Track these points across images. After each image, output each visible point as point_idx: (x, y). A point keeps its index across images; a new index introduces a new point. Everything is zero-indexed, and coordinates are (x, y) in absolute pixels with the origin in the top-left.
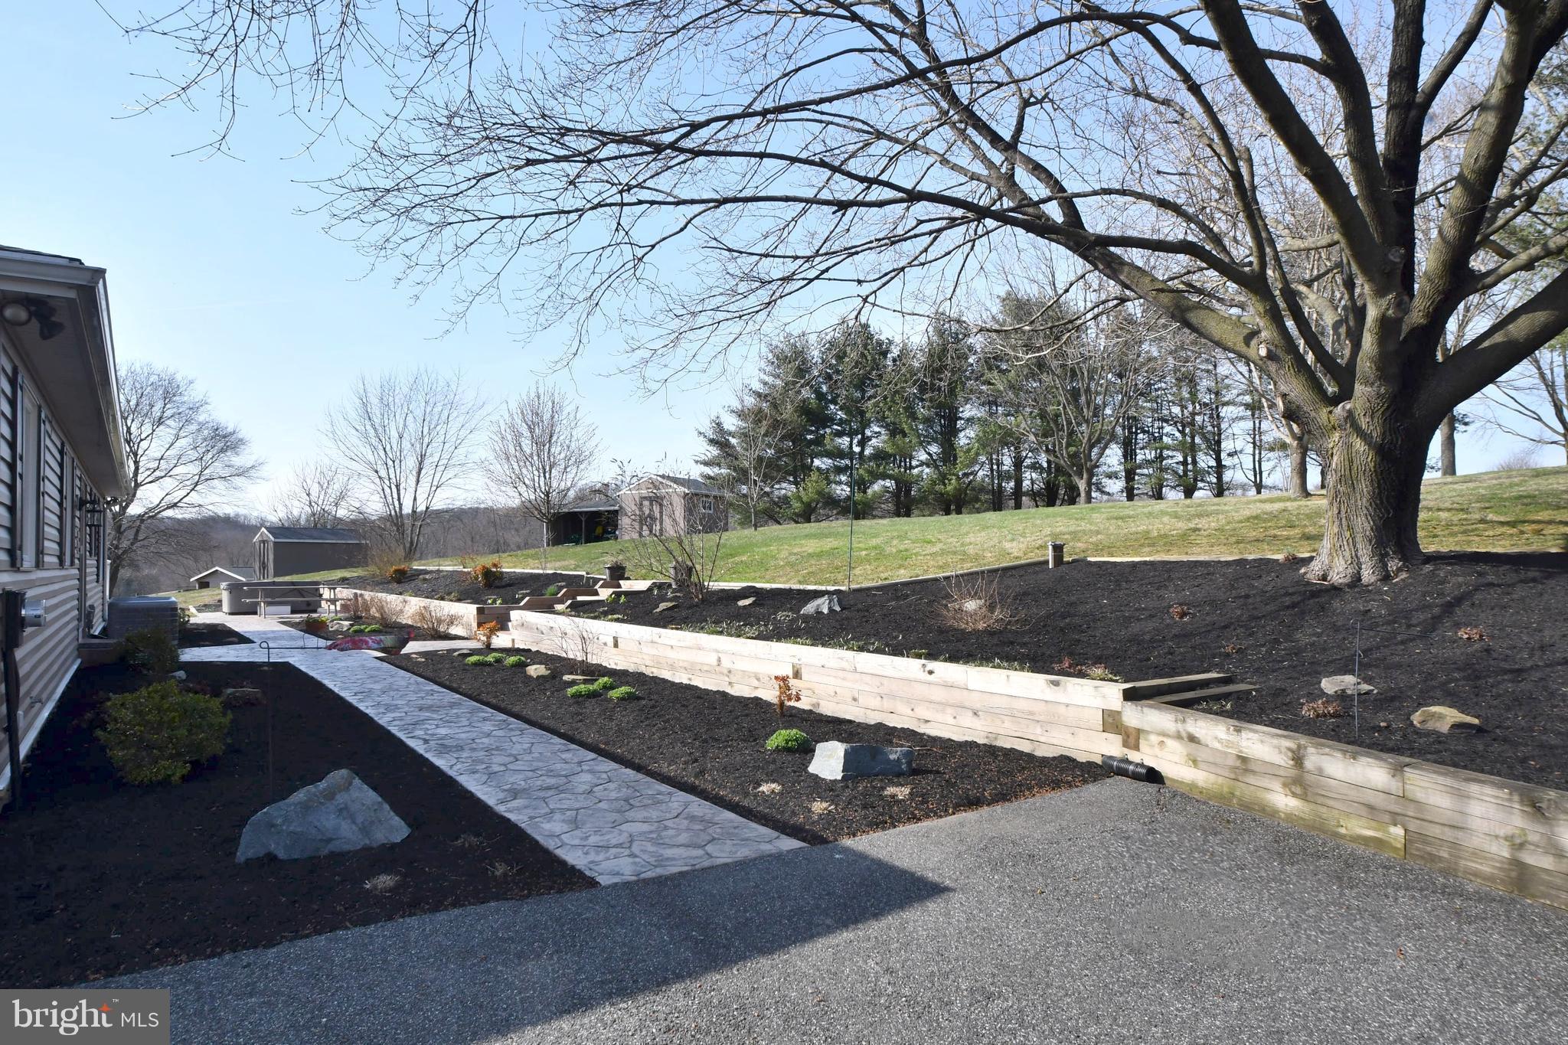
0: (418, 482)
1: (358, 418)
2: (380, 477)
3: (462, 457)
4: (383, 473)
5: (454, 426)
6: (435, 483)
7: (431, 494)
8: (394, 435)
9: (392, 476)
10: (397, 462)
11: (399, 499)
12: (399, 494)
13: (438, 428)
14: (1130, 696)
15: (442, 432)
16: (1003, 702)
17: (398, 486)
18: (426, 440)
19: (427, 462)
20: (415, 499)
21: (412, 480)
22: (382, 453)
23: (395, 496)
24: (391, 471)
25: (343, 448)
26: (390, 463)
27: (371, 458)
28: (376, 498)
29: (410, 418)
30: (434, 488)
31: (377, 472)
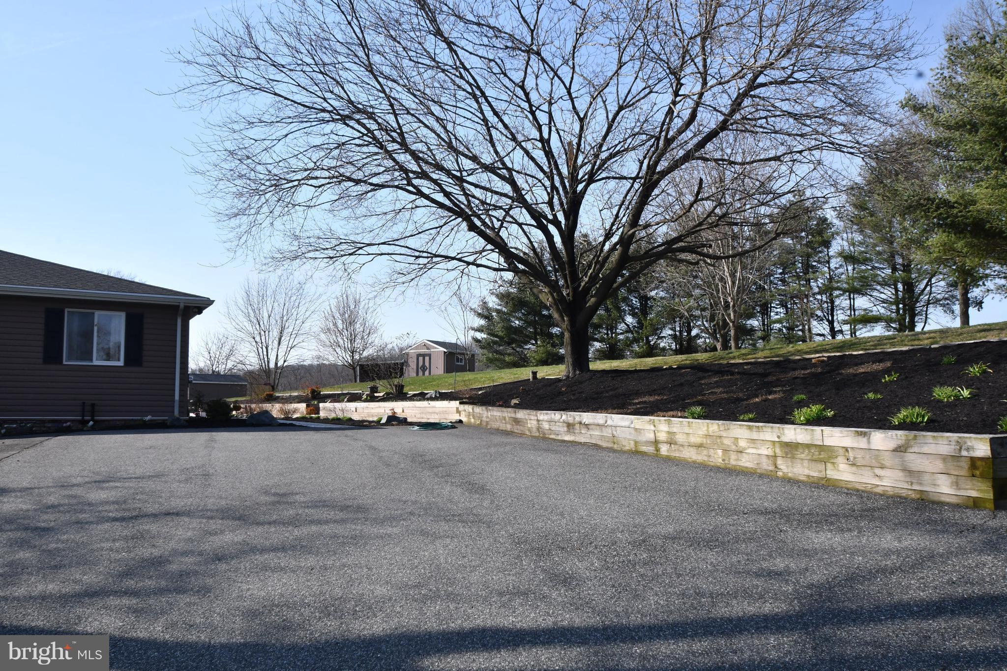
0: (279, 344)
1: (243, 303)
2: (256, 342)
3: (307, 329)
4: (258, 339)
5: (302, 309)
6: (290, 346)
7: (287, 352)
8: (266, 315)
9: (263, 341)
10: (267, 332)
11: (267, 355)
12: (267, 352)
13: (293, 310)
14: (461, 403)
15: (295, 313)
16: (441, 410)
17: (267, 348)
18: (285, 318)
19: (286, 331)
20: (277, 355)
21: (276, 342)
22: (258, 326)
23: (265, 353)
24: (263, 338)
25: (234, 323)
26: (262, 333)
27: (250, 329)
28: (253, 354)
29: (276, 304)
30: (289, 349)
31: (254, 338)
